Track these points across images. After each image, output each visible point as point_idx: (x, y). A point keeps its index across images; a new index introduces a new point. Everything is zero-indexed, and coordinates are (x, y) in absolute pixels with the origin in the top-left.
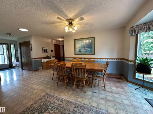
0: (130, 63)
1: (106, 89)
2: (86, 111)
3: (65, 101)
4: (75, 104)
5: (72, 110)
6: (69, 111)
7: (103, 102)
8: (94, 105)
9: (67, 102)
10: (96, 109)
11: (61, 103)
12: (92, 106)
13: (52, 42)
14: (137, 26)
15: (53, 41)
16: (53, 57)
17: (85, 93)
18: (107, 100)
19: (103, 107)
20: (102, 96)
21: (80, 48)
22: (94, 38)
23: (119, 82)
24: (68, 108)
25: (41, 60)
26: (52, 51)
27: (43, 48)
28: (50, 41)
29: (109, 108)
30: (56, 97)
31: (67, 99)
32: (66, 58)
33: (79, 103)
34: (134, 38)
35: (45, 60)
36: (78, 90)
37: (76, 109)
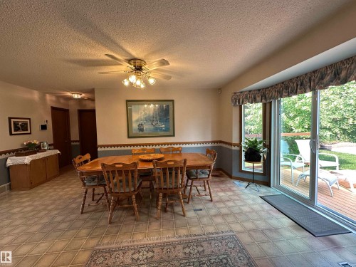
0: (233, 148)
1: (213, 199)
2: (205, 245)
3: (156, 245)
4: (180, 243)
5: (181, 255)
6: (178, 260)
7: (219, 220)
8: (211, 229)
9: (162, 246)
10: (217, 235)
11: (150, 254)
12: (210, 233)
13: (43, 99)
14: (241, 92)
15: (48, 97)
16: (50, 145)
17: (184, 216)
18: (223, 216)
19: (225, 228)
20: (213, 212)
22: (173, 101)
23: (222, 182)
24: (173, 255)
25: (6, 159)
26: (44, 127)
27: (10, 119)
28: (36, 95)
29: (233, 226)
30: (128, 248)
31: (159, 241)
32: (101, 146)
33: (184, 238)
34: (238, 109)
35: (27, 160)
36: (168, 216)
37: (187, 250)
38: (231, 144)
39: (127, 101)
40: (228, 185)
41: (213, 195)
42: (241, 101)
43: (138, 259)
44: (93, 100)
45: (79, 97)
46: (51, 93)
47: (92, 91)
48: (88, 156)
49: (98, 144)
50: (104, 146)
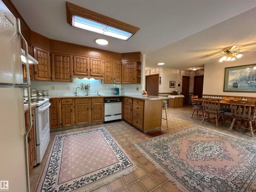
13: (180, 73)
15: (182, 72)
16: (180, 93)
25: (168, 96)
26: (179, 85)
27: (170, 81)
28: (178, 72)
39: (226, 68)
44: (203, 70)
45: (196, 69)
46: (183, 70)
47: (203, 66)
48: (197, 97)
49: (203, 94)
50: (206, 95)
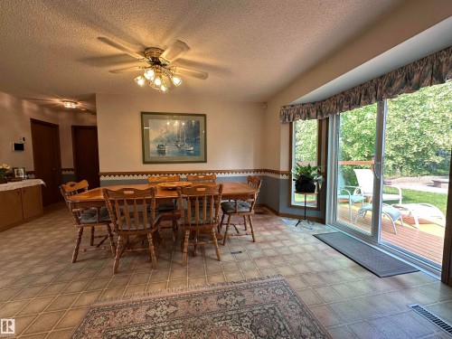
0: (281, 177)
1: (256, 239)
2: (246, 293)
3: (180, 297)
4: (213, 293)
5: (214, 307)
6: (211, 313)
7: (264, 263)
8: (254, 275)
9: (189, 298)
10: (261, 281)
11: (172, 309)
12: (252, 280)
14: (292, 106)
17: (219, 260)
18: (269, 258)
19: (270, 272)
20: (256, 254)
21: (162, 141)
22: (205, 116)
23: (267, 220)
24: (203, 309)
26: (19, 147)
28: (6, 100)
29: (281, 269)
30: (141, 303)
31: (184, 292)
32: (105, 175)
33: (219, 287)
34: (287, 127)
36: (197, 261)
37: (223, 301)
38: (278, 172)
39: (143, 113)
40: (275, 223)
41: (255, 235)
42: (292, 117)
43: (155, 316)
44: (94, 113)
45: (74, 106)
46: (29, 100)
47: (91, 98)
48: (84, 184)
49: (101, 171)
50: (110, 174)
